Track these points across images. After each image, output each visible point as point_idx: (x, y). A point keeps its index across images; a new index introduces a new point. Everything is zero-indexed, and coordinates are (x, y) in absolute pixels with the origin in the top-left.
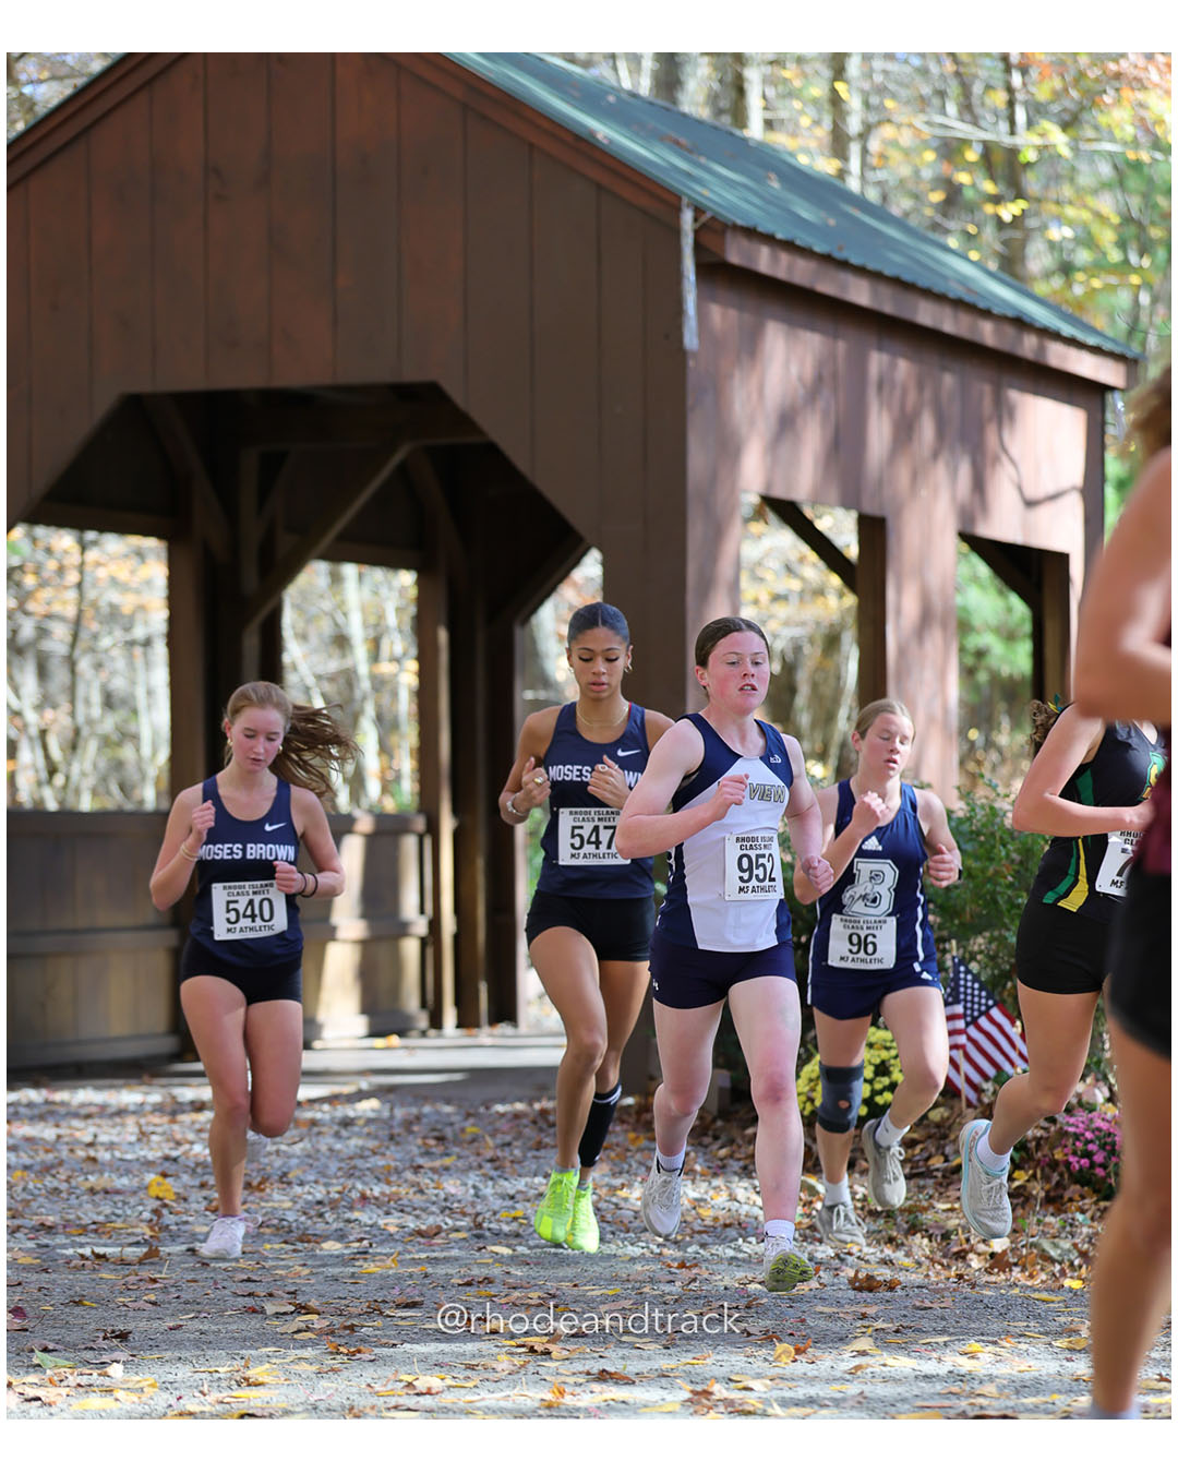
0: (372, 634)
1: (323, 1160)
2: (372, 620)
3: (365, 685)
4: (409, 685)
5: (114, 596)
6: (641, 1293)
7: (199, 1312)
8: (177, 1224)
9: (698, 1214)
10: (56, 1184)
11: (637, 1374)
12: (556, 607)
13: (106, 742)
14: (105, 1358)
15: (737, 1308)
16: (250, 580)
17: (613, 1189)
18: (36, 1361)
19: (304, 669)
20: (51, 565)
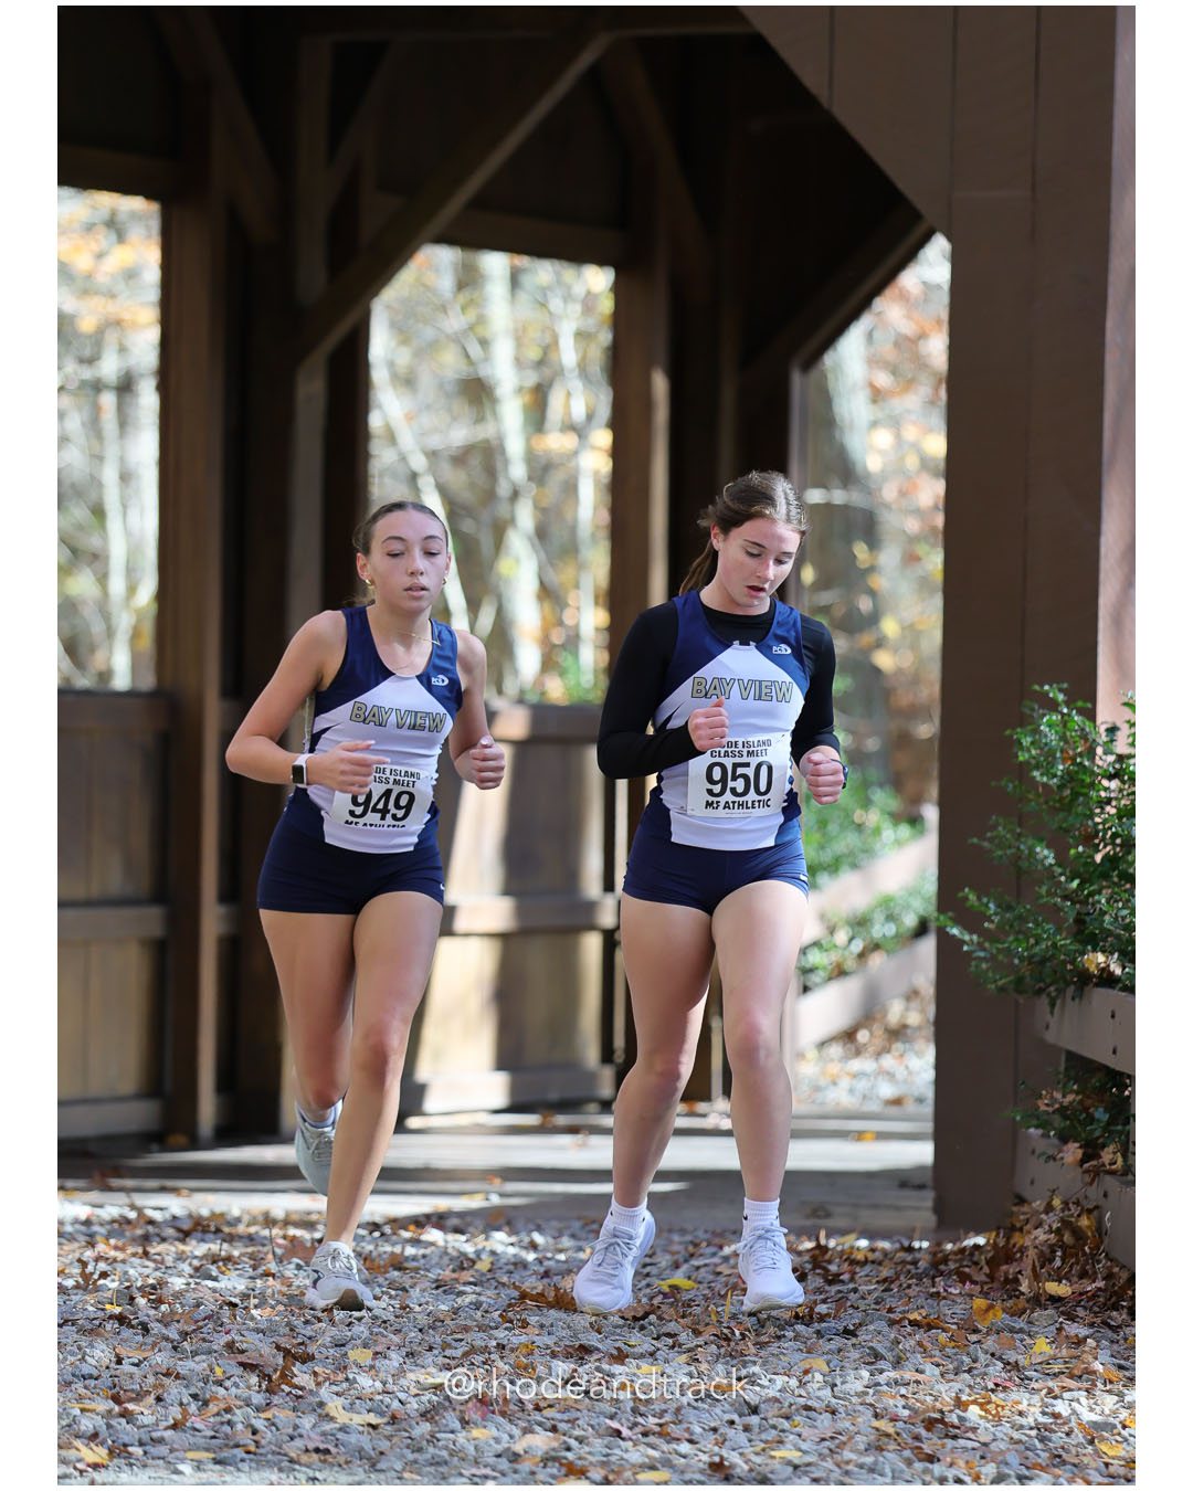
0: (532, 379)
2: (533, 354)
3: (518, 471)
4: (596, 473)
8: (141, 1444)
9: (1098, 1452)
12: (870, 336)
16: (312, 277)
19: (407, 439)
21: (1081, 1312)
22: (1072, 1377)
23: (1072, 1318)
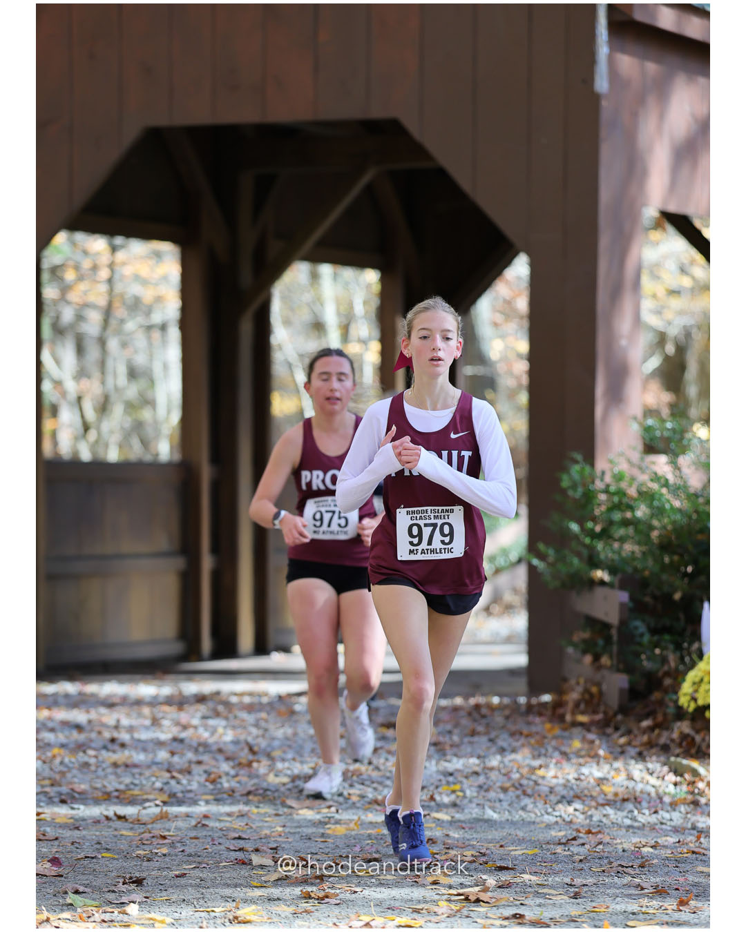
0: (345, 322)
1: (300, 742)
2: (344, 310)
4: (373, 362)
5: (135, 289)
6: (555, 853)
7: (199, 863)
9: (601, 790)
10: (86, 759)
11: (551, 919)
13: (130, 407)
14: (124, 899)
15: (632, 867)
16: (246, 277)
17: (533, 770)
18: (69, 901)
19: (289, 349)
20: (86, 264)
21: (593, 729)
22: (590, 756)
23: (589, 730)
